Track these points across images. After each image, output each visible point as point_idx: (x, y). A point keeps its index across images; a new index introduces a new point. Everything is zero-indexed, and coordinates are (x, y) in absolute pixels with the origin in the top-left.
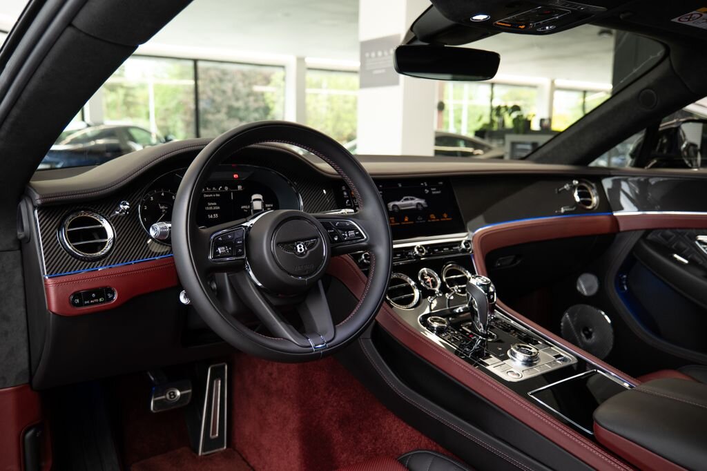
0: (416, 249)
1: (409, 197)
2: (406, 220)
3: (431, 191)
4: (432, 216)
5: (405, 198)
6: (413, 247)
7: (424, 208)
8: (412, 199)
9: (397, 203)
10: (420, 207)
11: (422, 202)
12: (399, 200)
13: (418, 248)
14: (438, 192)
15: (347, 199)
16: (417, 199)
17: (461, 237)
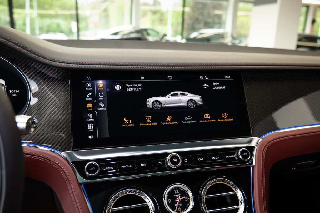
0: (168, 158)
1: (179, 92)
2: (169, 119)
3: (211, 86)
4: (207, 116)
5: (173, 93)
6: (166, 155)
7: (197, 107)
8: (184, 95)
9: (160, 99)
10: (192, 105)
11: (197, 98)
12: (163, 96)
13: (173, 157)
14: (221, 88)
15: (89, 91)
16: (190, 95)
17: (239, 143)
